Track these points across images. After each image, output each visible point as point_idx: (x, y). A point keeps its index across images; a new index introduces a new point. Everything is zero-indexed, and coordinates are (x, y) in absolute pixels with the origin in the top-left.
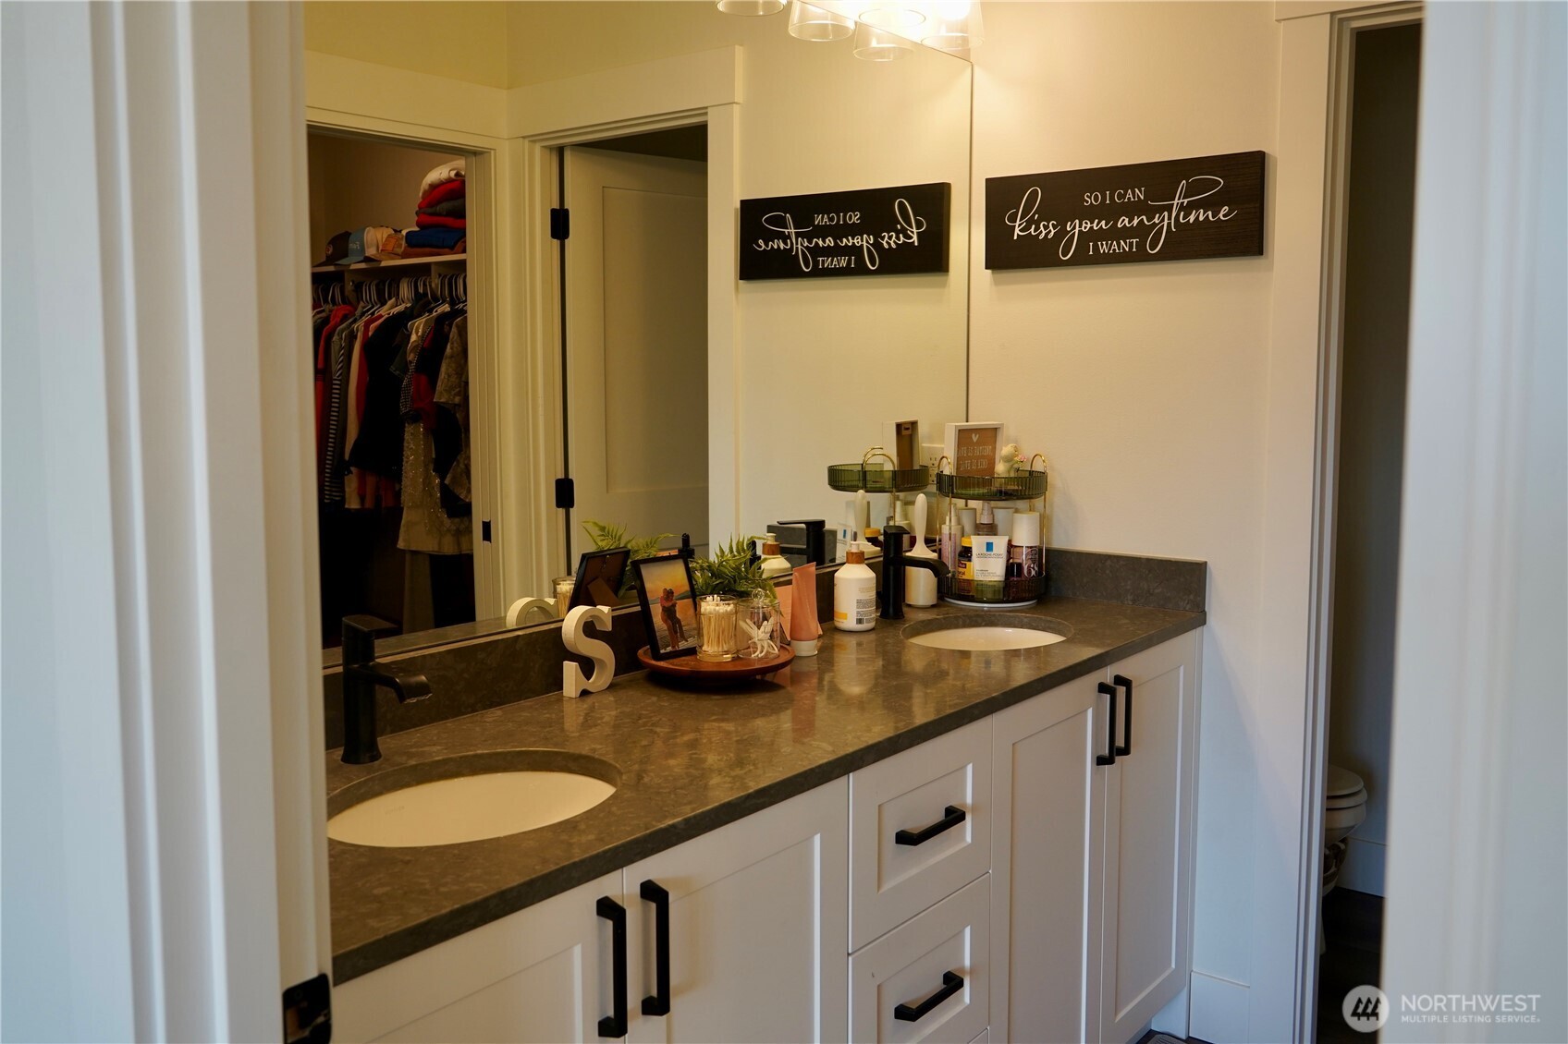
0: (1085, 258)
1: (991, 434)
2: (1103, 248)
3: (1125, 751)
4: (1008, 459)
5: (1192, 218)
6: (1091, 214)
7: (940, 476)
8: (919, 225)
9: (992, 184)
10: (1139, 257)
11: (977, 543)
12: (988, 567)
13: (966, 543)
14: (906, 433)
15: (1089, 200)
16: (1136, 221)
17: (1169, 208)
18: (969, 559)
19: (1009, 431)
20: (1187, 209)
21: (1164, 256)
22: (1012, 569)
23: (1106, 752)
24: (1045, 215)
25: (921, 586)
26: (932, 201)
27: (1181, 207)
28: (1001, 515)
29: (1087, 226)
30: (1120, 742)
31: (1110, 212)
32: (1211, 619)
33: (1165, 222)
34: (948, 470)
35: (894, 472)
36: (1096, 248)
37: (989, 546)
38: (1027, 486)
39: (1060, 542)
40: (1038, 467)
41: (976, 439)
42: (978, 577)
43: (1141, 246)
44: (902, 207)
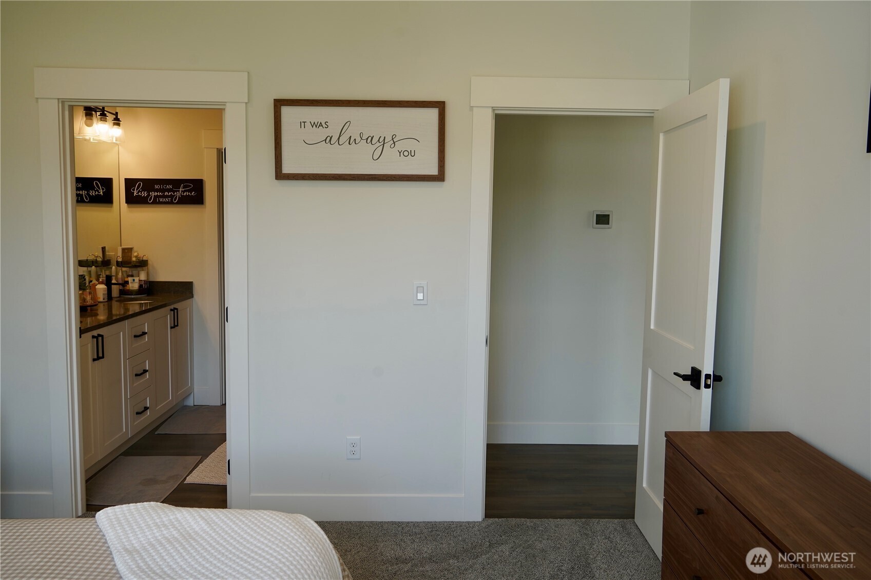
0: (156, 202)
1: (130, 250)
2: (161, 200)
3: (177, 326)
4: (136, 257)
5: (185, 194)
6: (157, 191)
7: (117, 262)
8: (103, 189)
9: (126, 180)
10: (171, 203)
11: (130, 279)
12: (134, 285)
13: (126, 279)
14: (104, 249)
15: (156, 187)
16: (170, 194)
17: (179, 191)
18: (128, 284)
19: (135, 249)
20: (183, 192)
21: (177, 203)
22: (141, 286)
23: (173, 326)
24: (144, 189)
25: (115, 290)
26: (107, 183)
27: (182, 191)
28: (135, 272)
29: (156, 194)
30: (176, 324)
31: (163, 191)
32: (195, 296)
33: (178, 194)
34: (120, 260)
35: (102, 261)
36: (159, 200)
37: (134, 280)
38: (142, 264)
39: (151, 280)
40: (145, 258)
41: (127, 251)
42: (131, 288)
43: (172, 200)
44: (96, 183)
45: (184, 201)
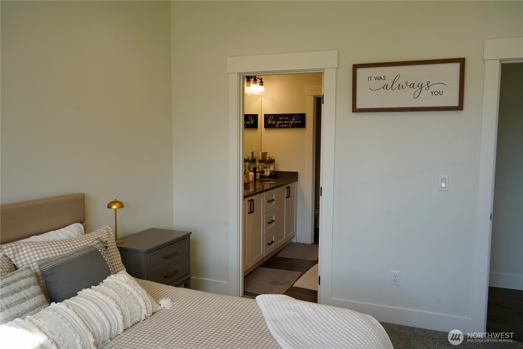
0: (280, 127)
1: (266, 153)
2: (282, 126)
3: (289, 197)
4: (269, 157)
5: (295, 122)
6: (280, 120)
7: (259, 160)
8: (253, 120)
9: (265, 115)
10: (288, 127)
11: (265, 170)
12: (267, 173)
13: (263, 170)
14: (252, 153)
15: (280, 118)
16: (287, 122)
17: (292, 120)
18: (264, 172)
19: (268, 153)
20: (295, 121)
21: (291, 127)
22: (271, 174)
23: (287, 196)
24: (274, 120)
25: (258, 174)
26: (255, 117)
27: (294, 120)
28: (268, 166)
29: (280, 122)
30: (289, 196)
31: (283, 120)
32: (299, 180)
33: (291, 122)
34: (261, 159)
35: (252, 160)
36: (281, 126)
37: (267, 170)
38: (272, 161)
39: (276, 170)
40: (273, 158)
41: (264, 154)
42: (266, 175)
43: (288, 126)
44: (250, 117)
45: (295, 126)
